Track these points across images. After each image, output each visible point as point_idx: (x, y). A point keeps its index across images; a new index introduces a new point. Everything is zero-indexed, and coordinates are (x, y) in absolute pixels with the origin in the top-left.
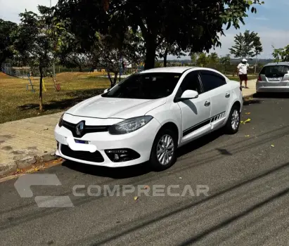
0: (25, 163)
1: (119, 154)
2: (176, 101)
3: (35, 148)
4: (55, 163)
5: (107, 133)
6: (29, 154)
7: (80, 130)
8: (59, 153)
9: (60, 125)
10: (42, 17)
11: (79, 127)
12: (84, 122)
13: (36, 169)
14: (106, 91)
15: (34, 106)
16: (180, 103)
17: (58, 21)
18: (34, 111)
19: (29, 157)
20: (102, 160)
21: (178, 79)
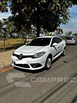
0: (1, 68)
1: (35, 65)
2: (51, 47)
3: (4, 63)
4: (11, 68)
5: (31, 58)
6: (2, 65)
7: (21, 57)
8: (13, 65)
9: (13, 55)
10: (4, 22)
11: (20, 56)
12: (22, 54)
13: (5, 70)
14: (26, 44)
15: (2, 49)
16: (52, 47)
17: (10, 22)
18: (2, 50)
19: (2, 66)
20: (29, 67)
21: (51, 40)
